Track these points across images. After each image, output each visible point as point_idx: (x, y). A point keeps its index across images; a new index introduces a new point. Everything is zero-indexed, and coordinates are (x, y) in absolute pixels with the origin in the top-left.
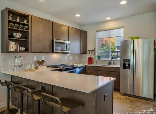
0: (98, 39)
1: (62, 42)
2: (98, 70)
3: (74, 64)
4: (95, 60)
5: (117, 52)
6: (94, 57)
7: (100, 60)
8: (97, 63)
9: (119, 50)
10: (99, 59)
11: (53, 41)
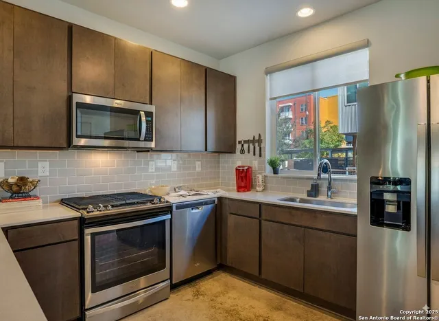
0: (271, 99)
1: (116, 106)
2: (264, 217)
3: (177, 190)
4: (260, 178)
5: (347, 150)
6: (257, 166)
7: (280, 175)
8: (269, 185)
9: (352, 147)
10: (275, 171)
11: (70, 99)
